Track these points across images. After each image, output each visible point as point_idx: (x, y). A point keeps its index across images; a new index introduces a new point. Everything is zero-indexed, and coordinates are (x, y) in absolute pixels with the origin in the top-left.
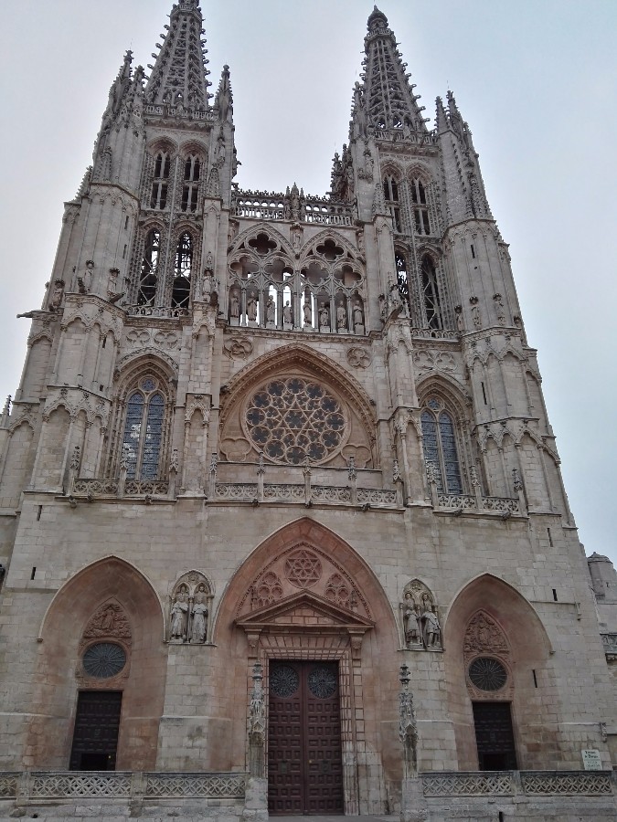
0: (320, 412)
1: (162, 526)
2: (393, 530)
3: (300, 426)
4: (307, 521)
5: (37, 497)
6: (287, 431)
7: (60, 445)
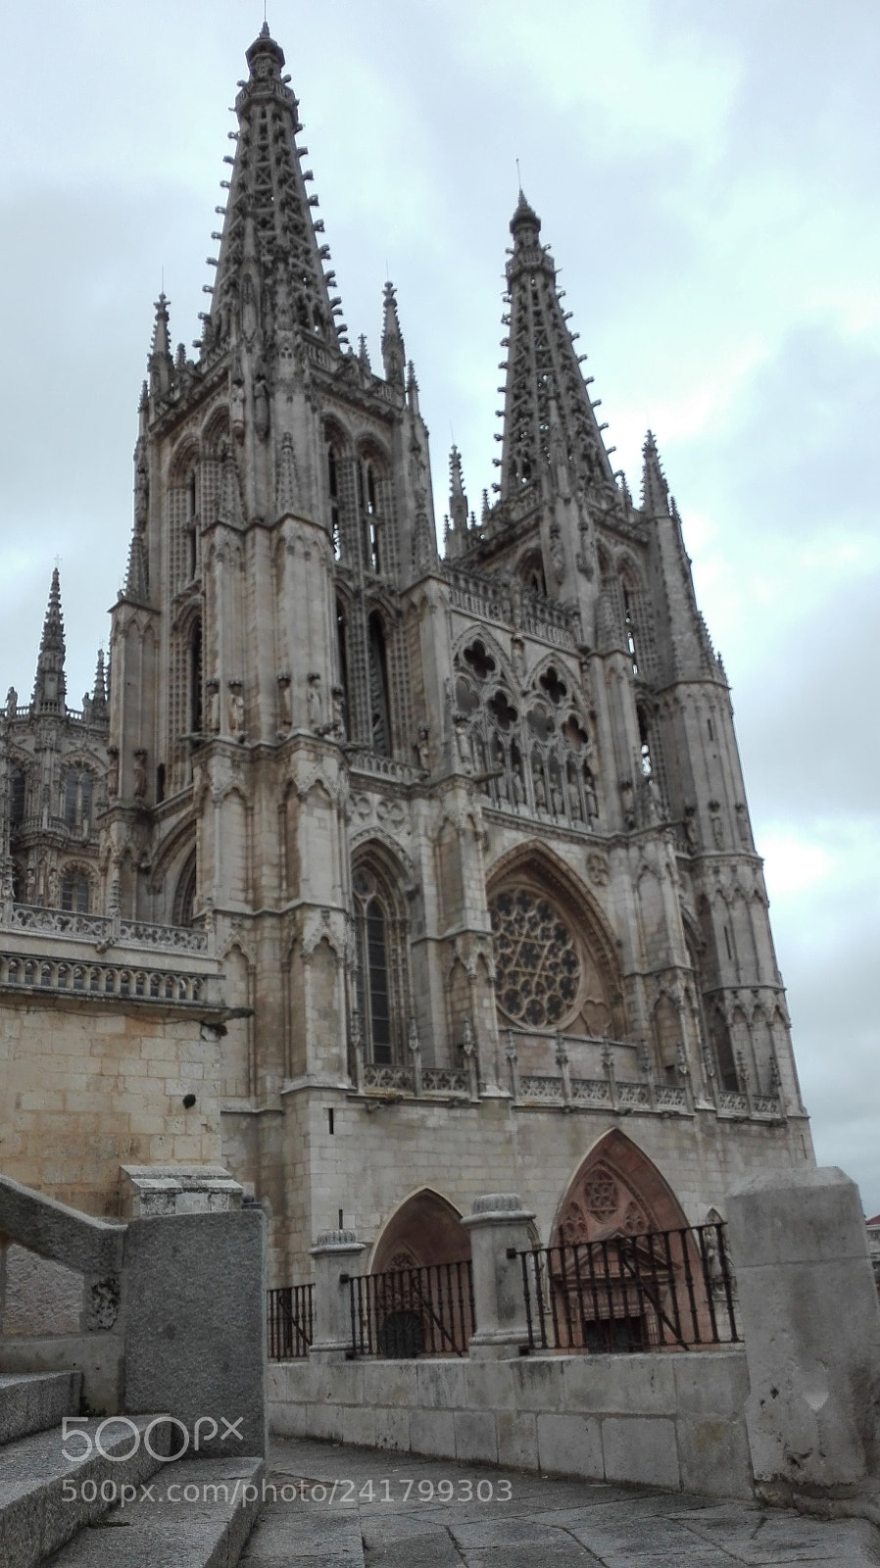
0: (552, 946)
1: (469, 1141)
2: (687, 1143)
3: (534, 967)
4: (617, 1135)
5: (325, 1094)
6: (524, 974)
7: (330, 1004)
